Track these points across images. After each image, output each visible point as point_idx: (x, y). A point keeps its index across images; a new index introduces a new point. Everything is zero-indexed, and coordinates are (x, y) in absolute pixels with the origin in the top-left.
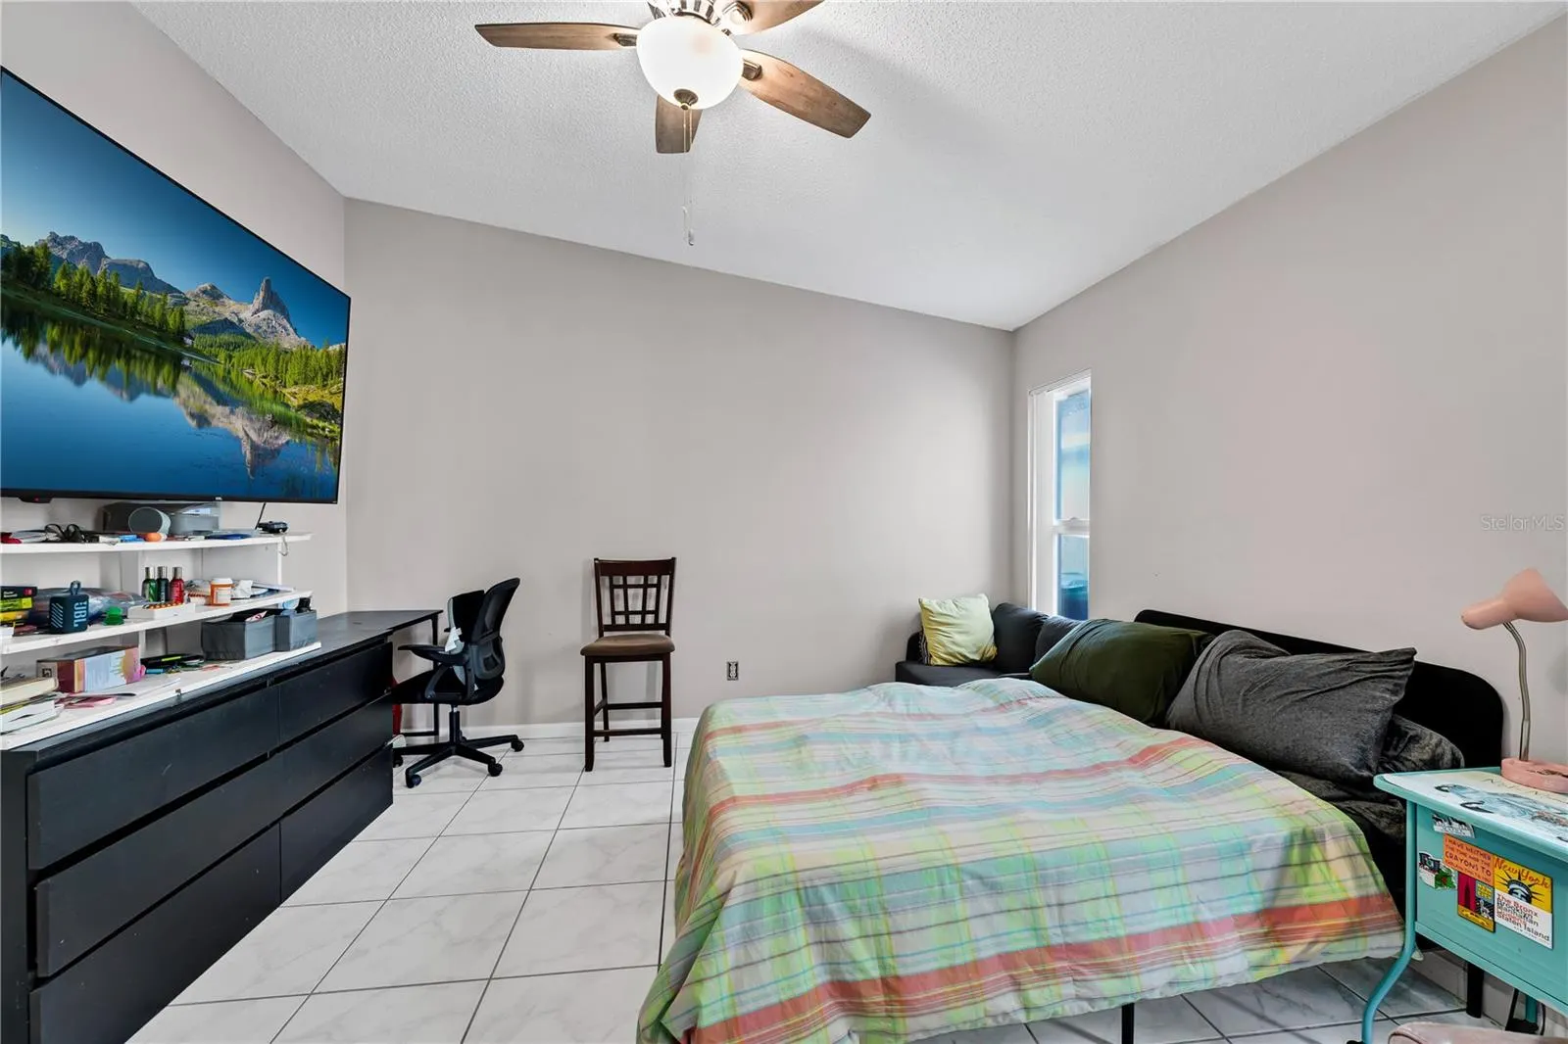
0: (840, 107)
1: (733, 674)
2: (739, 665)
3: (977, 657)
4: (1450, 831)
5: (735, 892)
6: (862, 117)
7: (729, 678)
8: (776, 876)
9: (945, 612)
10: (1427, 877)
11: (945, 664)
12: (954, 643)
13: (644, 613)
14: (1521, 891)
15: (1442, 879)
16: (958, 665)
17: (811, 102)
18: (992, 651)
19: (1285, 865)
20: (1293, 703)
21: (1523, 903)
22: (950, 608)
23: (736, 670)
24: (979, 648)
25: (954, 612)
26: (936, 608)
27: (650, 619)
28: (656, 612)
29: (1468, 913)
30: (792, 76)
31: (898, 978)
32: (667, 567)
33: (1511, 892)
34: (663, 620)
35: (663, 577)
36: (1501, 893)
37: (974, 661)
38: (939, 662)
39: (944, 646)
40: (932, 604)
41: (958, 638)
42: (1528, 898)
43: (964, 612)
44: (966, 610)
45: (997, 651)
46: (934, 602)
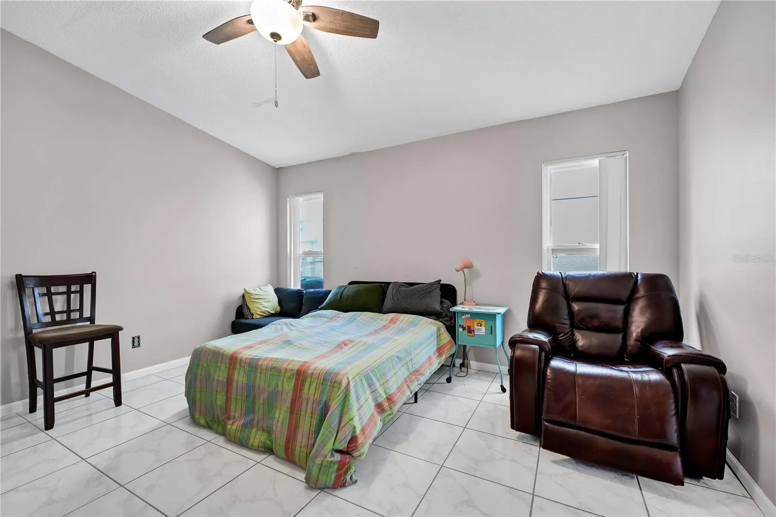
0: (312, 67)
1: (136, 344)
2: (141, 338)
3: (273, 312)
4: (466, 317)
5: (351, 383)
6: (317, 74)
7: (134, 346)
8: (359, 373)
9: (257, 293)
10: (461, 330)
11: (260, 317)
12: (264, 307)
13: (69, 311)
14: (479, 325)
15: (464, 329)
16: (266, 317)
17: (304, 59)
18: (279, 309)
19: (437, 337)
20: (423, 297)
21: (480, 327)
22: (258, 292)
23: (139, 341)
24: (274, 308)
25: (261, 293)
26: (253, 292)
27: (75, 315)
28: (81, 310)
29: (469, 334)
30: (305, 47)
31: (390, 395)
32: (90, 279)
33: (478, 326)
34: (87, 313)
35: (85, 286)
36: (476, 327)
37: (272, 314)
38: (258, 317)
39: (259, 309)
40: (251, 290)
41: (266, 304)
42: (481, 326)
43: (265, 293)
44: (266, 291)
45: (281, 308)
46: (251, 289)
